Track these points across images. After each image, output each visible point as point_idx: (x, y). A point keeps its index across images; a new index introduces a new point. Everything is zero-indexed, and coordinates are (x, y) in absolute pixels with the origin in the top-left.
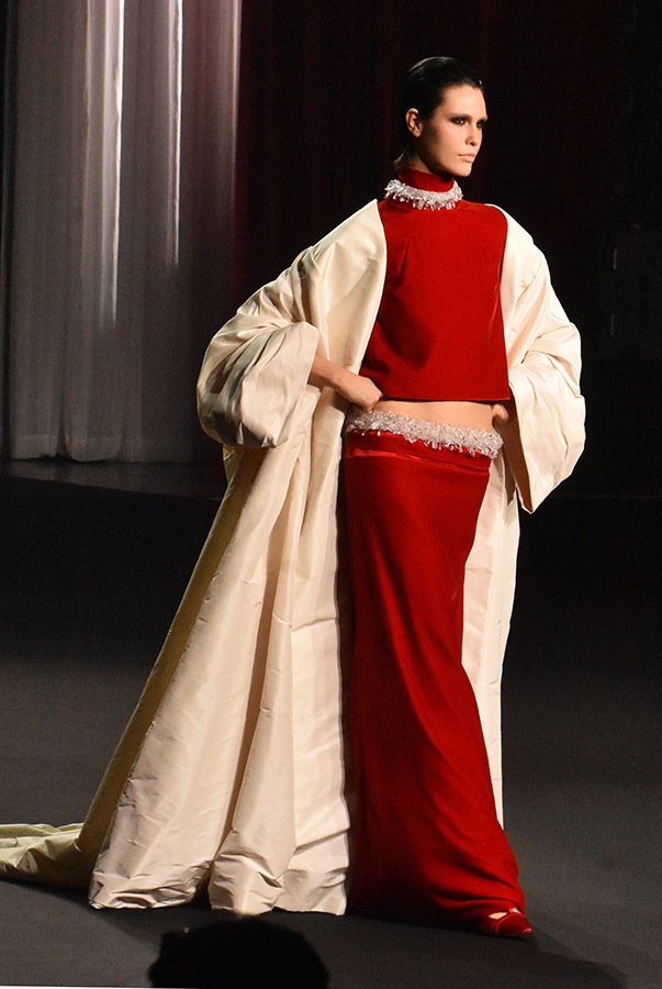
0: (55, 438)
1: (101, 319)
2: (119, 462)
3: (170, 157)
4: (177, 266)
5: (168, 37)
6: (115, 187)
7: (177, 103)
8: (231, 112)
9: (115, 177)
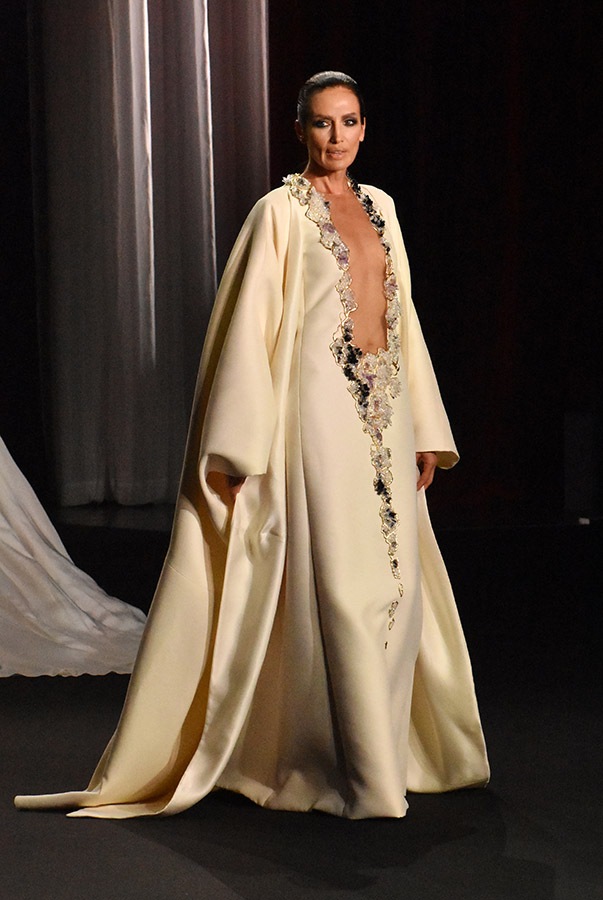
3: (204, 197)
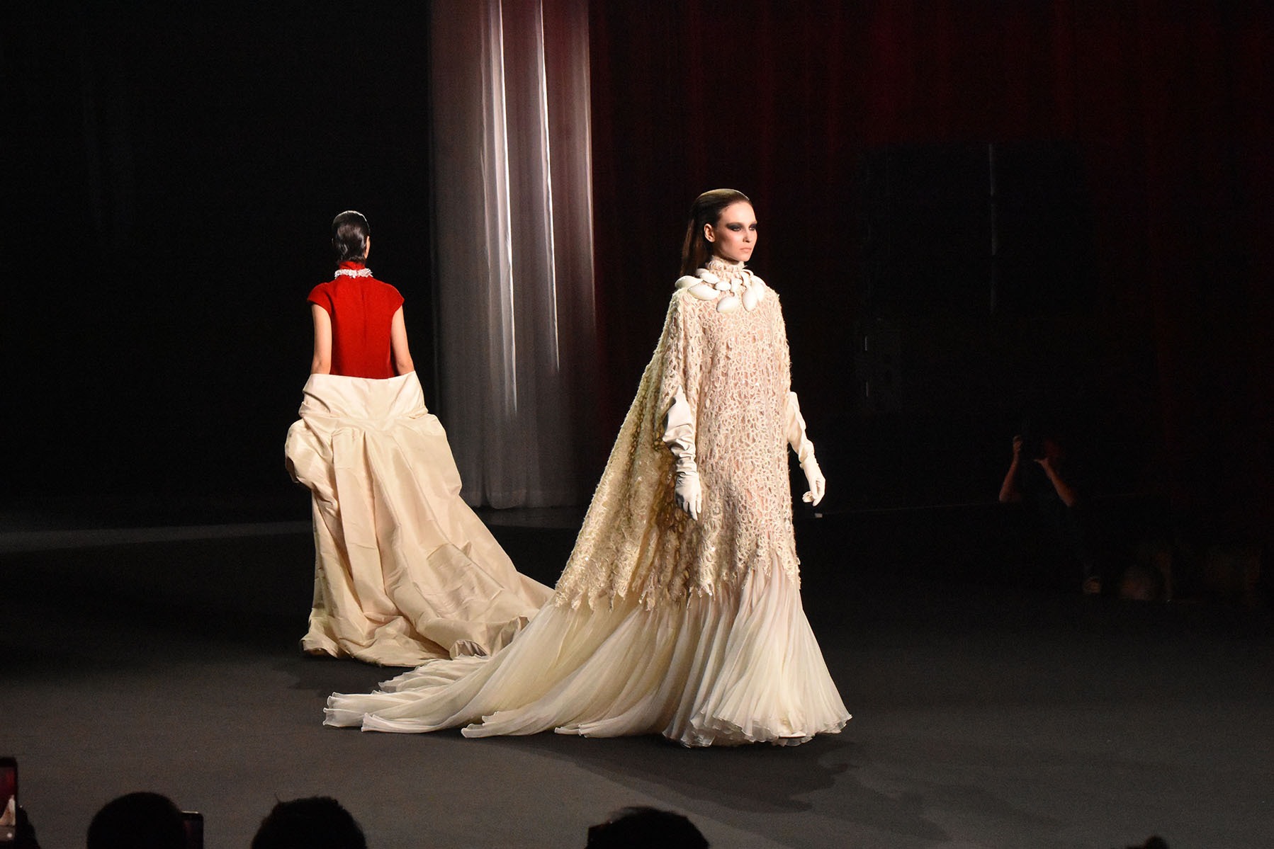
0: (480, 494)
1: (507, 410)
2: (526, 509)
4: (558, 370)
5: (543, 210)
6: (511, 316)
7: (552, 254)
8: (590, 260)
9: (511, 307)
